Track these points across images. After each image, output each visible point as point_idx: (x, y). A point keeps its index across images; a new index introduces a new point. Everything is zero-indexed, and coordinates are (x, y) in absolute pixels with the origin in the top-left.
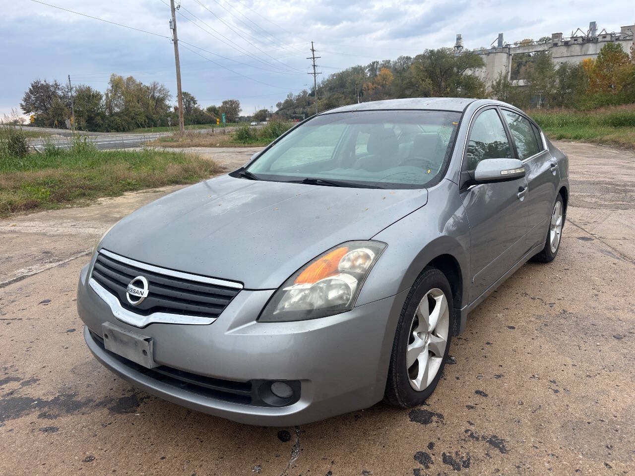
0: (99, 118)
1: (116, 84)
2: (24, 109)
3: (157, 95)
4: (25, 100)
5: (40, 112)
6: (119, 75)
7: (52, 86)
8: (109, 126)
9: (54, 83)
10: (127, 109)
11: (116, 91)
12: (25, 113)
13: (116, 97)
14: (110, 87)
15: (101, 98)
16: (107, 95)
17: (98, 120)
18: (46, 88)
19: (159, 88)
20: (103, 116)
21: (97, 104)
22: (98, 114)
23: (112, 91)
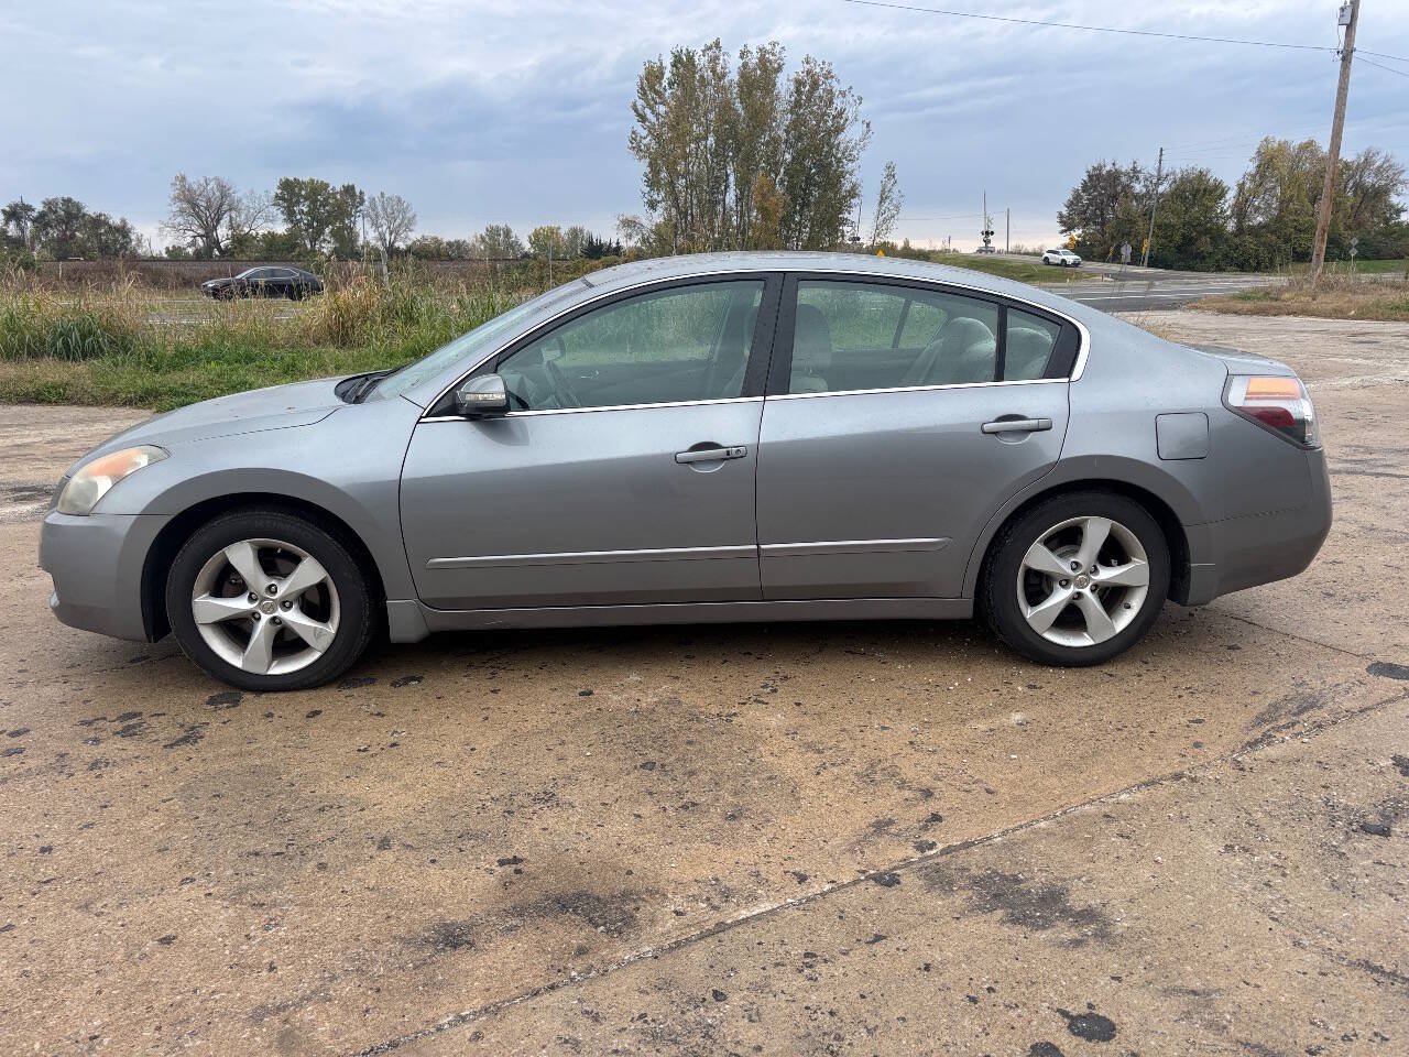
0: (1206, 239)
1: (1268, 161)
2: (1063, 223)
3: (1369, 180)
4: (1070, 205)
5: (1092, 229)
6: (1280, 138)
7: (1126, 174)
8: (1226, 256)
9: (1131, 166)
10: (1279, 219)
11: (1263, 177)
12: (1062, 232)
13: (1261, 189)
14: (1252, 168)
15: (1222, 195)
16: (1241, 187)
17: (1204, 244)
18: (1114, 176)
19: (1378, 164)
20: (1217, 235)
21: (1208, 209)
22: (1207, 232)
23: (1254, 176)
